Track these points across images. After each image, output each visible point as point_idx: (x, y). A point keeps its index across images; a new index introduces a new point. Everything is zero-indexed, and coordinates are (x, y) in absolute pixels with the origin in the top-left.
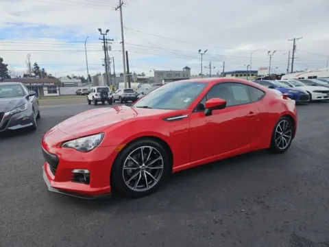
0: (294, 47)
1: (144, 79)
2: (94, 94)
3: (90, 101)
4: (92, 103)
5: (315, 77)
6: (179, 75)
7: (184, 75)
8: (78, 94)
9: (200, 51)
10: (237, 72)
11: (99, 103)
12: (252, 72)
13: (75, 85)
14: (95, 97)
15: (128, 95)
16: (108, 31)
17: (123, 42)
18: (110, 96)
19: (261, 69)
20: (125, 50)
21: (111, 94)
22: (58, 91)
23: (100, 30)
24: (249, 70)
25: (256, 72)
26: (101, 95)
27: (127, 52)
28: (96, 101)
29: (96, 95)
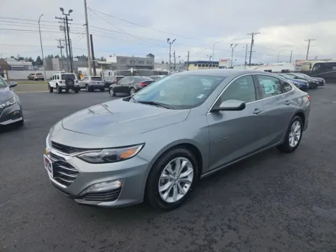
0: (253, 41)
1: (106, 65)
2: (58, 81)
3: (52, 89)
4: (54, 91)
5: (270, 71)
6: (143, 62)
7: (148, 63)
8: (31, 79)
9: (168, 40)
10: (199, 62)
11: (63, 90)
12: (214, 62)
13: (24, 68)
14: (59, 84)
15: (96, 83)
16: (71, 11)
17: (87, 25)
18: (76, 84)
19: (222, 61)
20: (90, 33)
21: (77, 82)
22: (5, 75)
23: (62, 9)
24: (212, 60)
25: (218, 63)
26: (66, 83)
27: (91, 35)
28: (61, 88)
29: (61, 82)
